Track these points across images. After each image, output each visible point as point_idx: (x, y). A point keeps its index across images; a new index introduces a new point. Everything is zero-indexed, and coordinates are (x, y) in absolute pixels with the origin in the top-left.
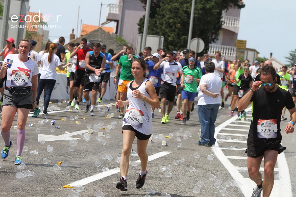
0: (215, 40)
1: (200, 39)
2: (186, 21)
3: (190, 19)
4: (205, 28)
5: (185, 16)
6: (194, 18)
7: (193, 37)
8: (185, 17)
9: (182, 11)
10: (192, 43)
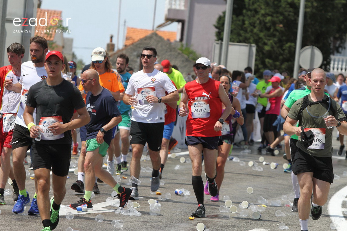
0: (340, 49)
1: (315, 47)
2: (293, 19)
3: (298, 16)
4: (324, 29)
5: (290, 12)
6: (305, 14)
7: (303, 45)
8: (291, 14)
9: (285, 3)
10: (302, 55)
